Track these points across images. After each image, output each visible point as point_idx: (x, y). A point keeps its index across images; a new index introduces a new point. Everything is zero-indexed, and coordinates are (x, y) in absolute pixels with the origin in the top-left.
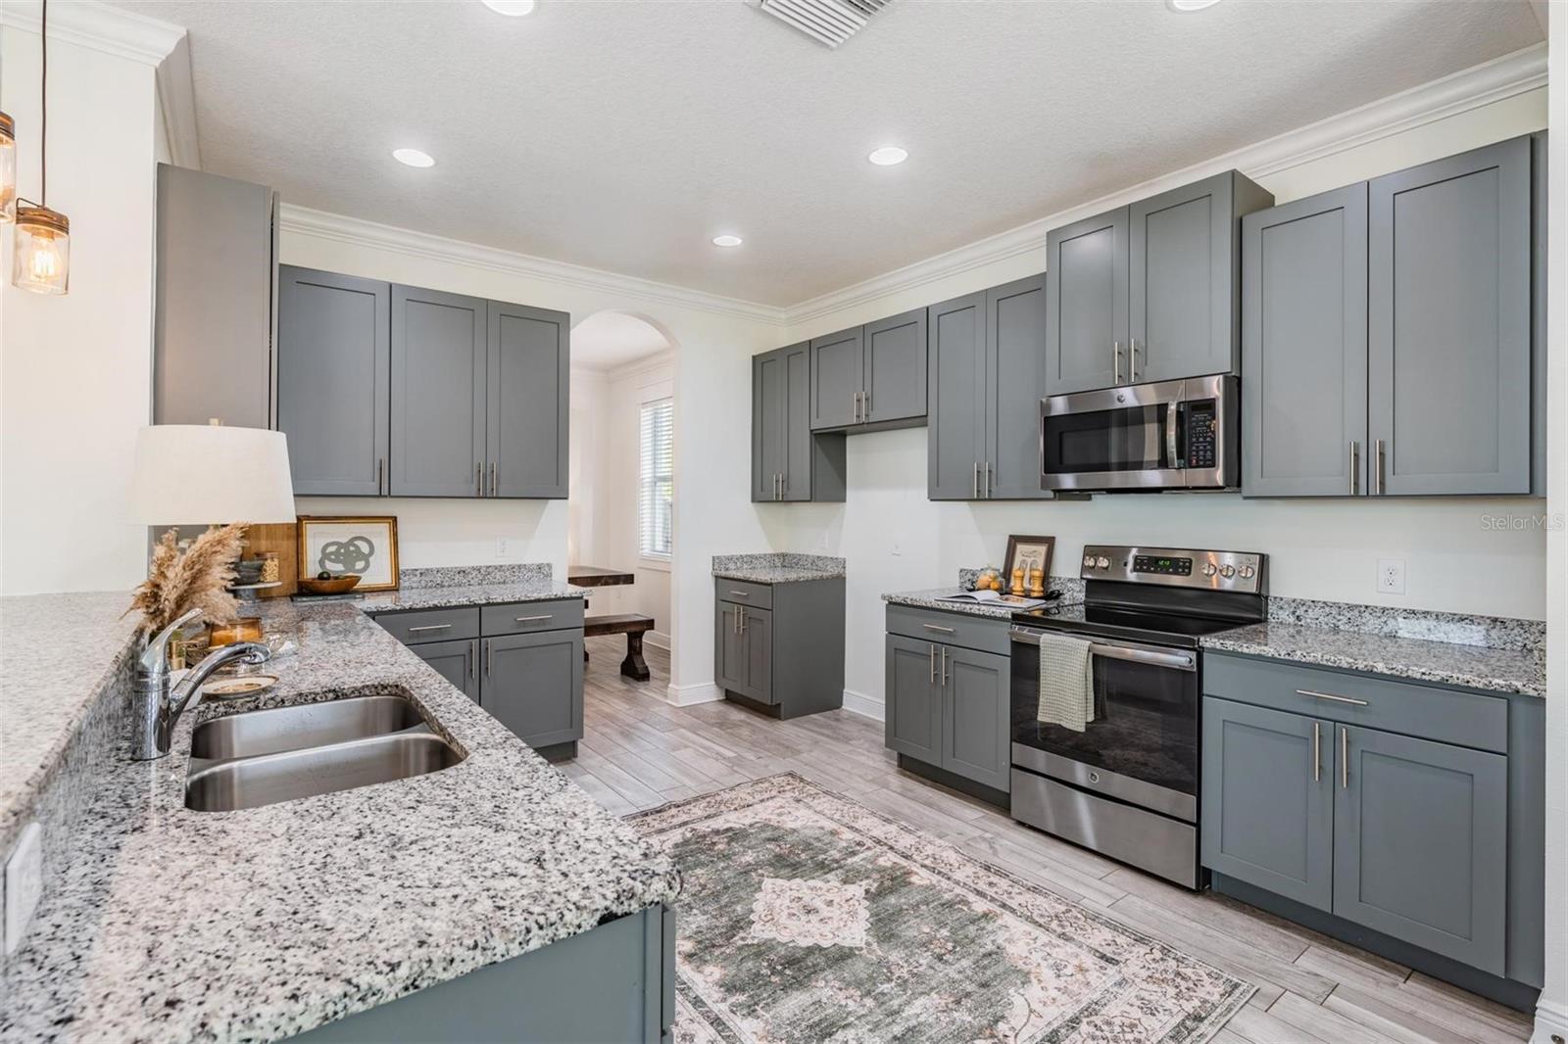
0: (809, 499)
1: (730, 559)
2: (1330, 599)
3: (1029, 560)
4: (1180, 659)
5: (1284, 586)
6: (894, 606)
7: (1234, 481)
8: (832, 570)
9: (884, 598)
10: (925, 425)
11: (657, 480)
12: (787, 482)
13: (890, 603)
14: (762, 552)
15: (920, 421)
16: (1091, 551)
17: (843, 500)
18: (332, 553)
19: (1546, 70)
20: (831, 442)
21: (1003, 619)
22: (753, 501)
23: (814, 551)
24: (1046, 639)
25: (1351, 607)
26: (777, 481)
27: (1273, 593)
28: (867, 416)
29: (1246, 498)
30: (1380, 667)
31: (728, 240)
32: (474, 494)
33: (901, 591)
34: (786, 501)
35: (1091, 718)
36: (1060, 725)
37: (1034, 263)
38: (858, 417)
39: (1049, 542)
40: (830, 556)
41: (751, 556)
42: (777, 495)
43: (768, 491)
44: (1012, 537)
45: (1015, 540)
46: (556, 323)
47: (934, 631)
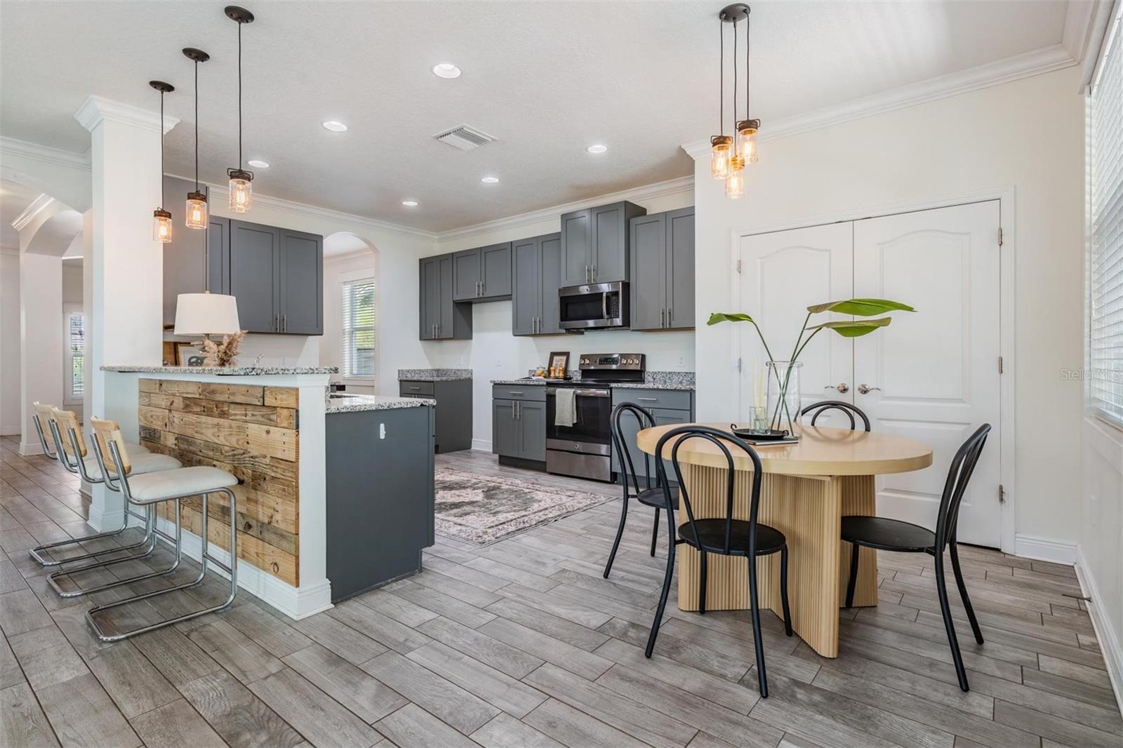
0: (452, 337)
1: (408, 371)
2: (663, 371)
3: (559, 364)
4: (604, 392)
5: (651, 367)
6: (496, 385)
7: (626, 324)
8: (465, 376)
9: (491, 382)
10: (511, 299)
11: (354, 330)
12: (440, 328)
13: (495, 384)
14: (426, 368)
15: (507, 297)
16: (583, 357)
17: (471, 339)
18: (193, 362)
19: (694, 184)
20: (465, 308)
21: (543, 385)
22: (421, 339)
23: (454, 367)
24: (559, 391)
25: (670, 373)
26: (435, 328)
27: (647, 370)
28: (483, 294)
29: (632, 331)
30: (660, 387)
31: (411, 204)
32: (274, 331)
33: (499, 379)
34: (440, 340)
35: (575, 422)
36: (563, 426)
37: (556, 227)
38: (478, 294)
39: (567, 354)
40: (463, 368)
41: (420, 370)
42: (435, 336)
43: (428, 334)
44: (552, 353)
45: (553, 354)
46: (316, 240)
47: (514, 395)
